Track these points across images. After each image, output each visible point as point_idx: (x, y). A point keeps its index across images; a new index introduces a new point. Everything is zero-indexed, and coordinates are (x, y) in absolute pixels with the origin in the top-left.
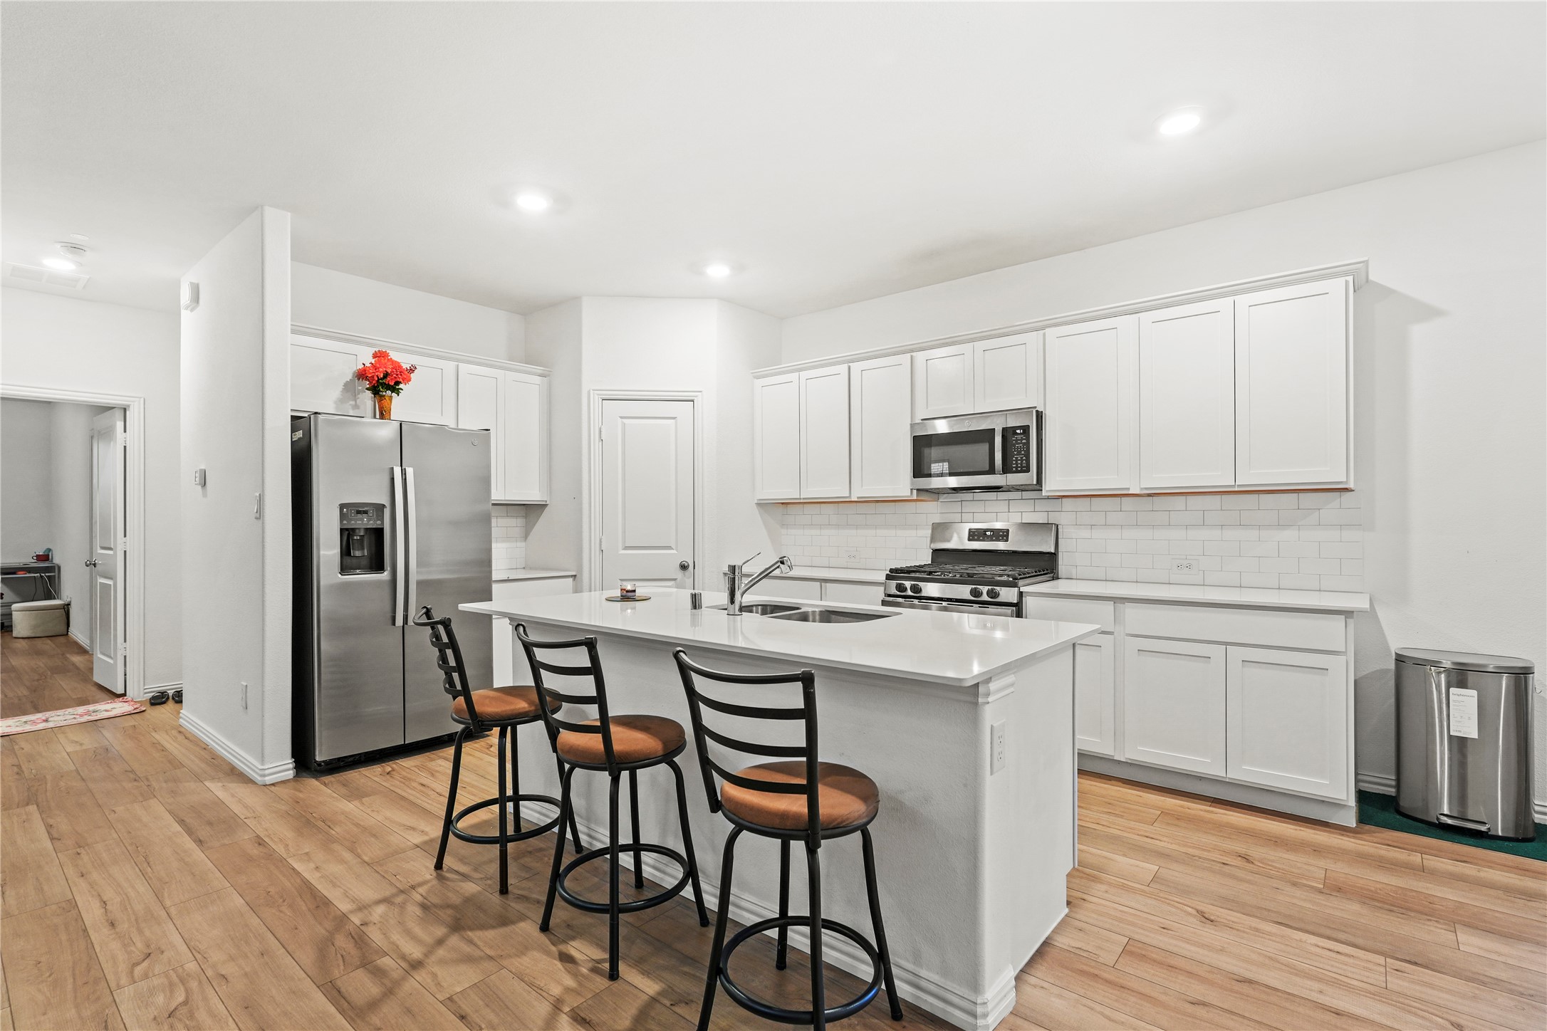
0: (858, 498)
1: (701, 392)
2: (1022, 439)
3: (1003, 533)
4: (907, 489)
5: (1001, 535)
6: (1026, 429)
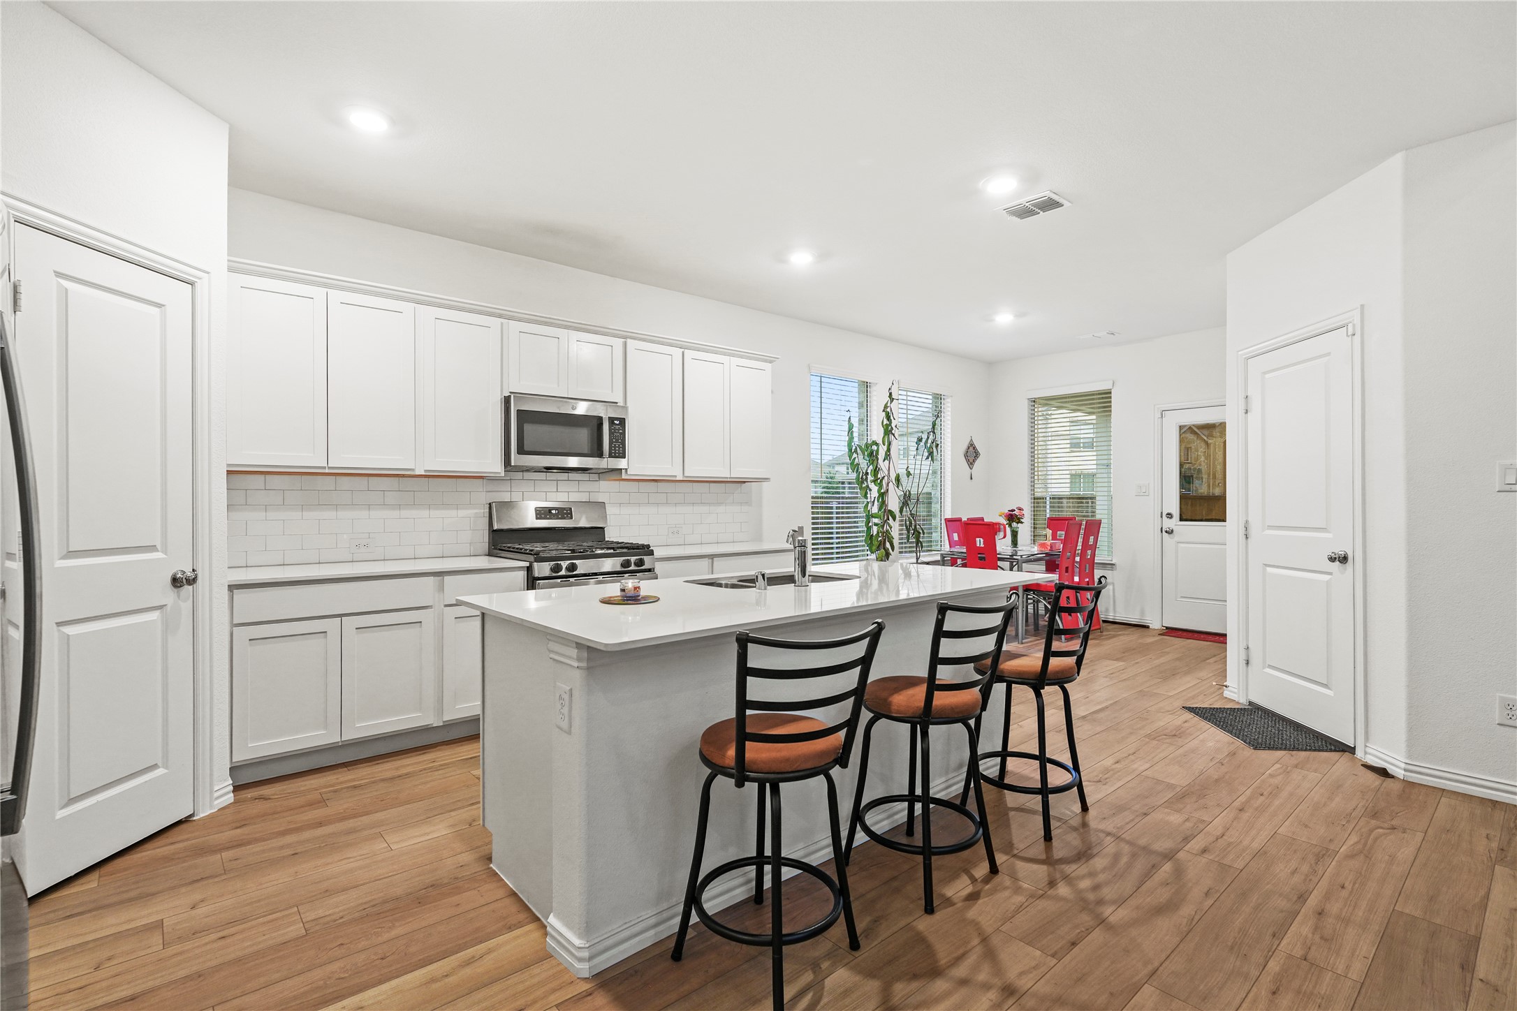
0: (426, 471)
1: (208, 273)
2: (619, 430)
3: (567, 511)
4: (497, 467)
5: (565, 513)
6: (622, 421)
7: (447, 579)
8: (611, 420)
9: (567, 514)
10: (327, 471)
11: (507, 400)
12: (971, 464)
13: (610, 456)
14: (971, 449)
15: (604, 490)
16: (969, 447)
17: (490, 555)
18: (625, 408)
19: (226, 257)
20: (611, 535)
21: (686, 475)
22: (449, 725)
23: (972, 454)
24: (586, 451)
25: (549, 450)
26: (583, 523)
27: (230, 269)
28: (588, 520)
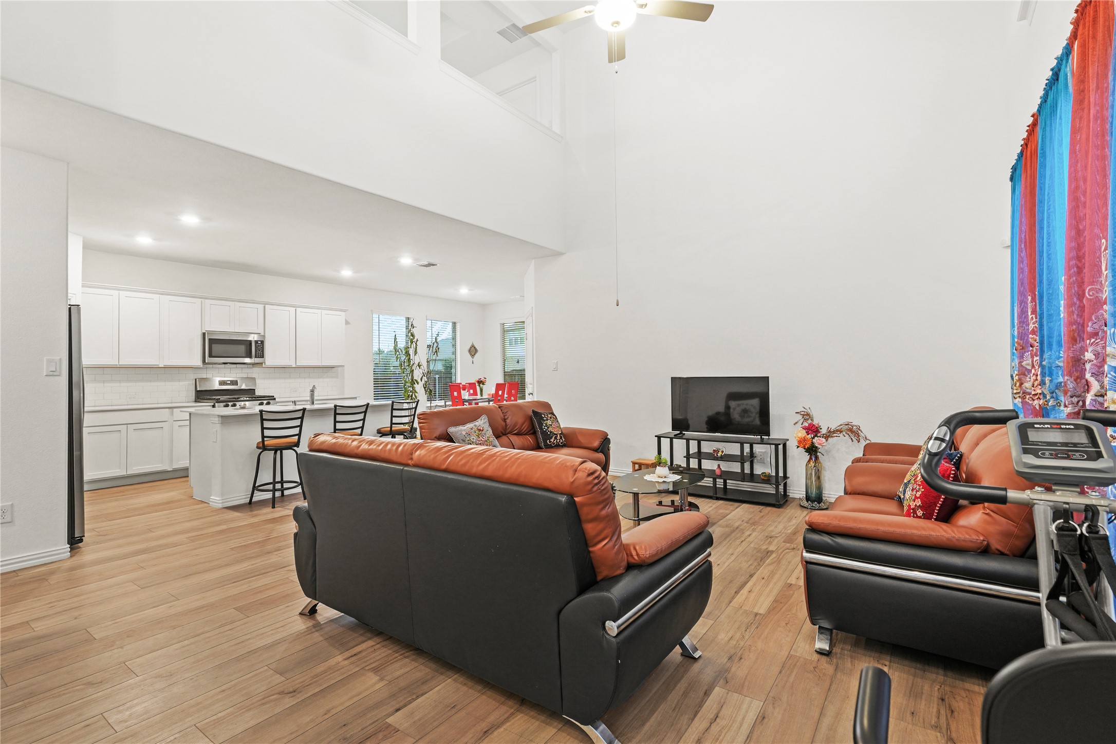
0: (164, 365)
2: (261, 344)
3: (235, 381)
4: (198, 362)
5: (234, 383)
6: (262, 342)
7: (174, 410)
8: (256, 342)
9: (235, 383)
10: (118, 366)
11: (204, 334)
12: (473, 356)
13: (256, 357)
14: (473, 348)
15: (255, 372)
16: (471, 348)
17: (196, 401)
18: (264, 336)
19: (81, 282)
20: (258, 393)
21: (297, 364)
22: (175, 471)
23: (473, 351)
24: (244, 355)
25: (225, 355)
26: (244, 387)
27: (83, 286)
28: (246, 386)
